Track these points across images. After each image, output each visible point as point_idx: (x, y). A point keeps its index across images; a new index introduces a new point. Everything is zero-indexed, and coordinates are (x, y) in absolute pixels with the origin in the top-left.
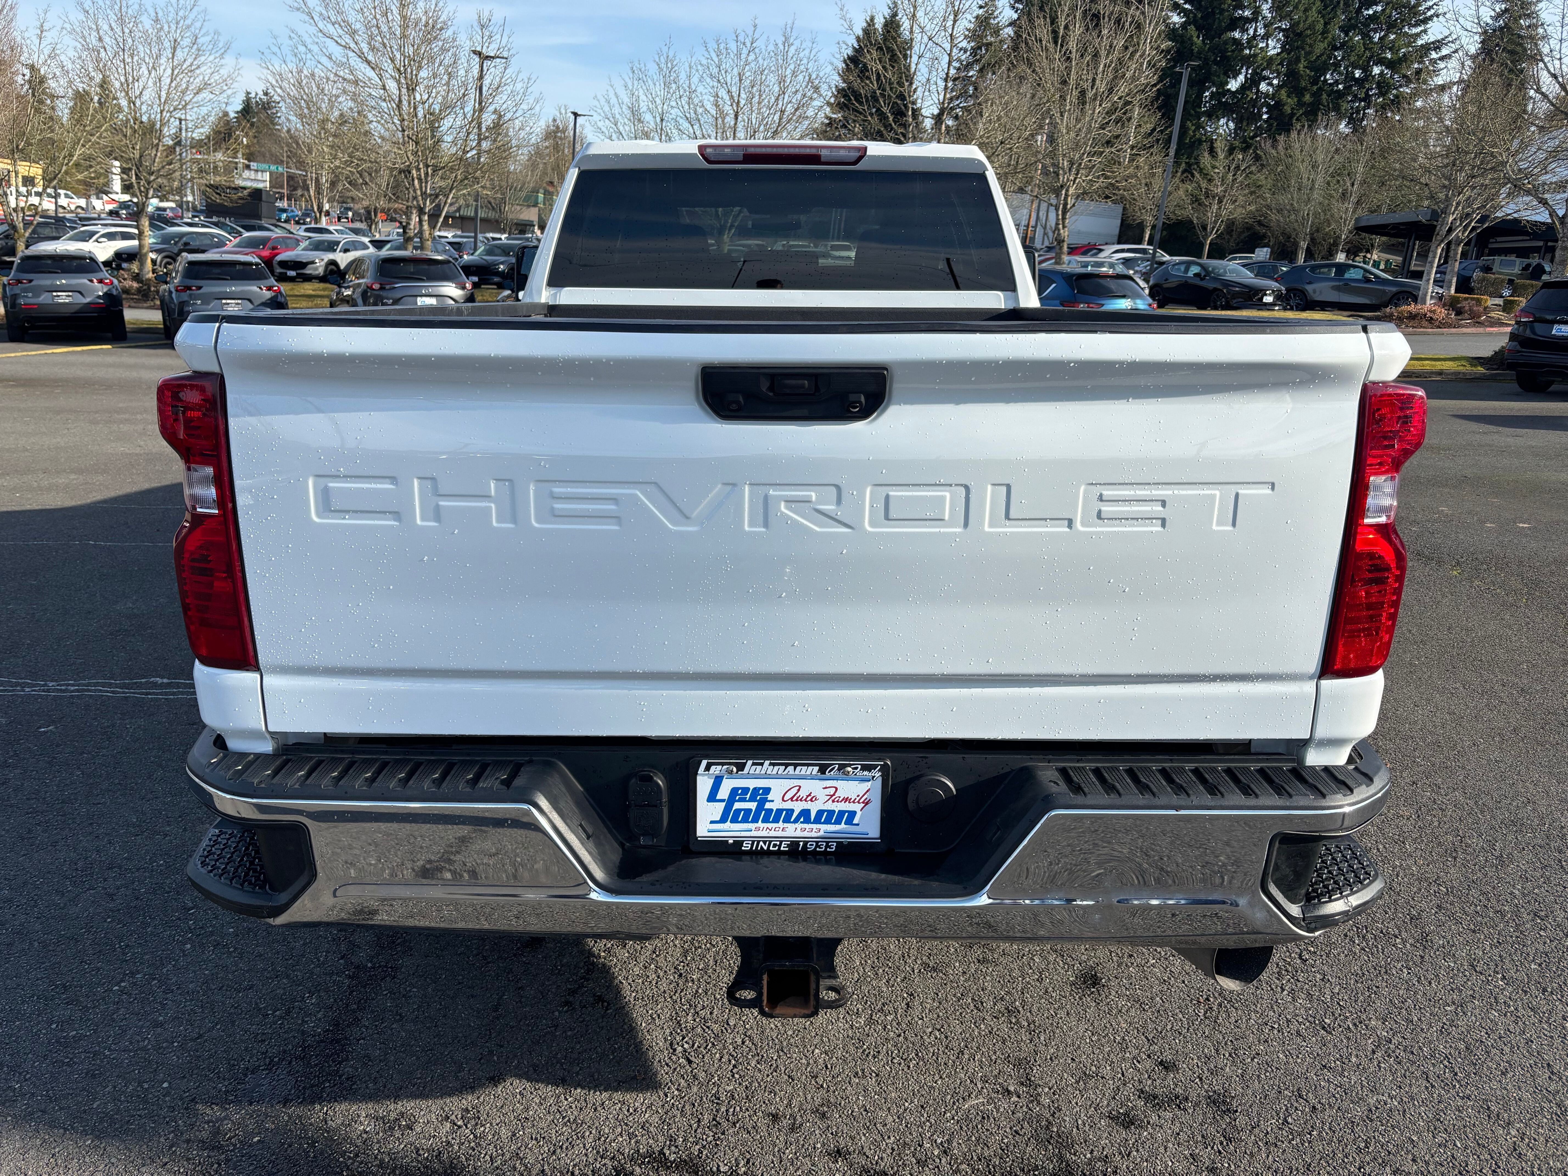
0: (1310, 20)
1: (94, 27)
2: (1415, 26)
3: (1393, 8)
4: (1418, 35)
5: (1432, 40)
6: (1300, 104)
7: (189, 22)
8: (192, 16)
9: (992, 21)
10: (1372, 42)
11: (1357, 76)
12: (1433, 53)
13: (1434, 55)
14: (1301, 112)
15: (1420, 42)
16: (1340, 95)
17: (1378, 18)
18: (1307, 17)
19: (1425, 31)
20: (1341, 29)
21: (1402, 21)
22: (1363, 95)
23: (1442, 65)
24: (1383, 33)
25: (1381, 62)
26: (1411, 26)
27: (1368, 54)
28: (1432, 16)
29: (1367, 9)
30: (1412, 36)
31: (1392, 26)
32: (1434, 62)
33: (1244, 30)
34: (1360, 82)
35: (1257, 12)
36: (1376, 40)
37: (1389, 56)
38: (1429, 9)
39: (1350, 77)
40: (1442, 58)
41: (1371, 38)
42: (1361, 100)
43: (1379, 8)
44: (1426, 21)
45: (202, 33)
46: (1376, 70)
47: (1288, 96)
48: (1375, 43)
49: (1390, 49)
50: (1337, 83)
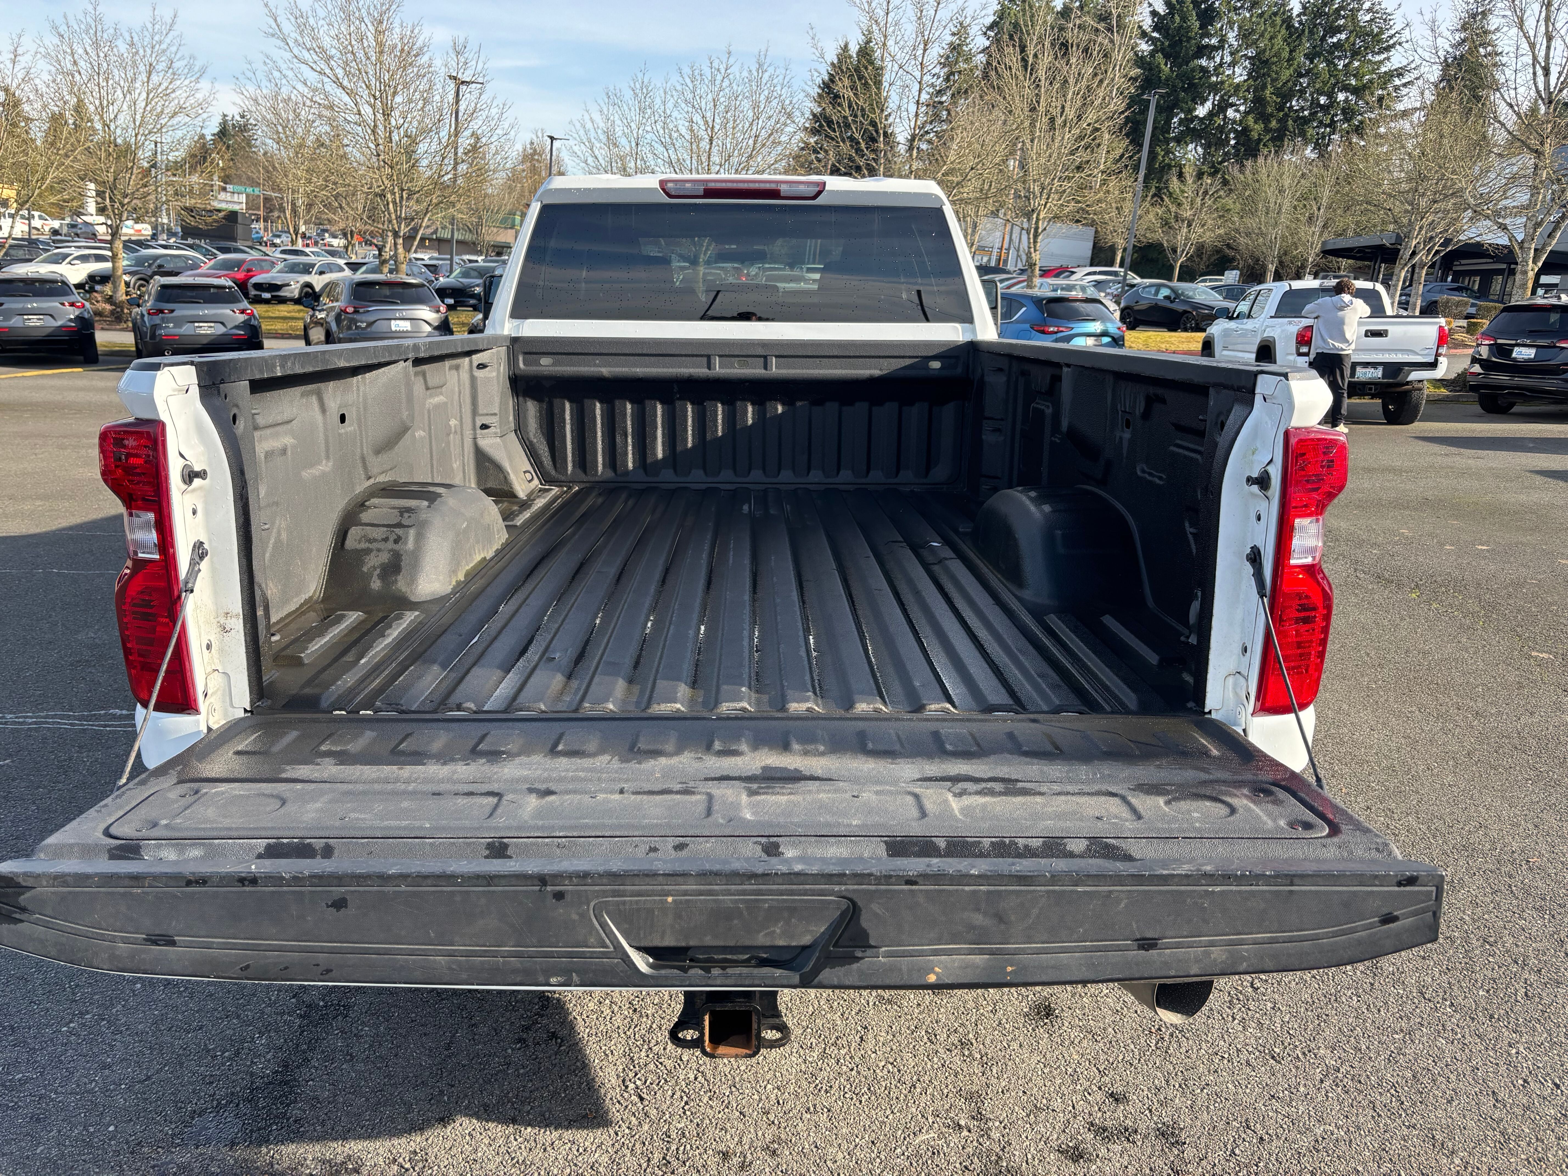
0: (1276, 47)
1: (69, 51)
2: (1378, 53)
3: (1356, 36)
4: (1381, 62)
5: (1394, 68)
6: (1267, 130)
7: (164, 46)
8: (168, 40)
9: (965, 48)
10: (1336, 69)
11: (1322, 102)
12: (1396, 79)
13: (1397, 82)
14: (1268, 137)
15: (1383, 69)
16: (1306, 121)
17: (1343, 45)
18: (1273, 45)
19: (1388, 59)
20: (1307, 56)
21: (1366, 48)
22: (1328, 121)
23: (1404, 91)
24: (1347, 61)
25: (1346, 88)
26: (1374, 53)
27: (1333, 81)
28: (1394, 44)
29: (1331, 37)
30: (1375, 63)
31: (1355, 54)
32: (1397, 88)
33: (1211, 58)
34: (1325, 108)
35: (1223, 40)
36: (1340, 67)
37: (1353, 82)
38: (1391, 37)
39: (1315, 103)
40: (1405, 85)
41: (1335, 65)
42: (1326, 126)
43: (1343, 36)
44: (1388, 49)
45: (177, 57)
46: (1341, 97)
47: (1256, 122)
48: (1339, 71)
49: (1355, 76)
50: (1302, 109)
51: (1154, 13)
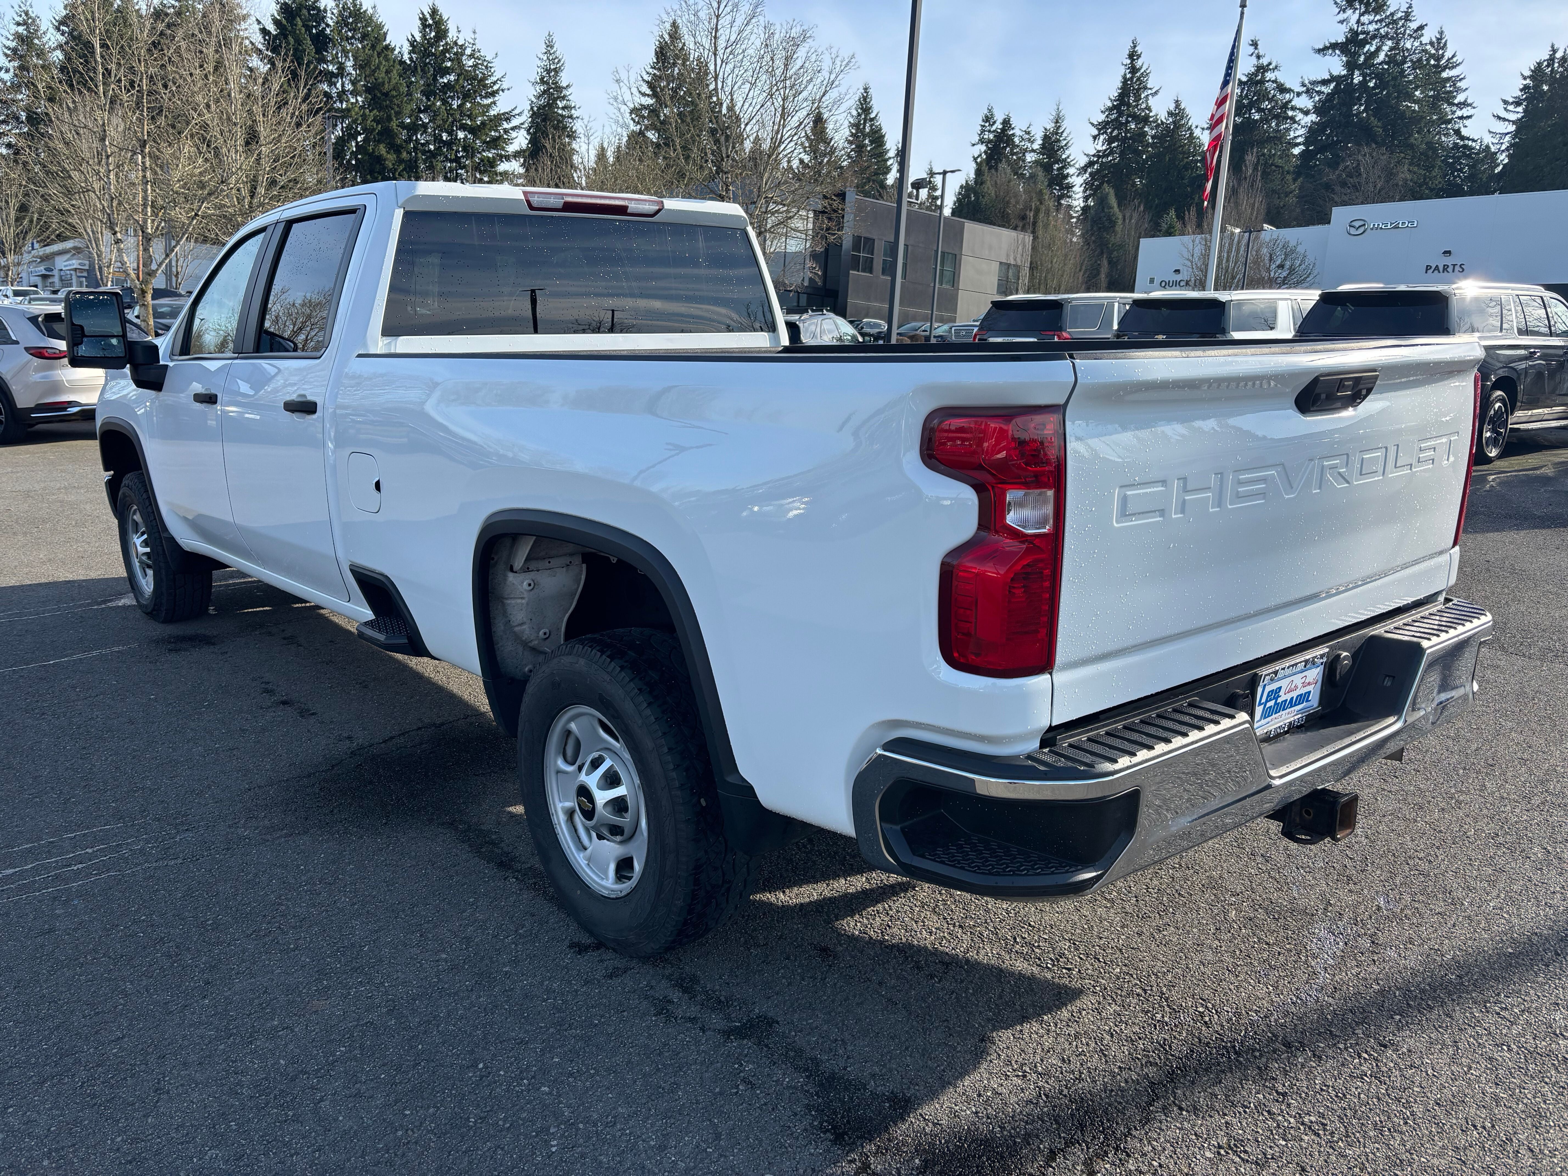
0: (394, 82)
2: (486, 97)
3: (464, 79)
4: (489, 106)
5: (502, 112)
6: (401, 161)
10: (451, 108)
11: (444, 138)
12: (504, 123)
13: (506, 125)
14: (401, 168)
15: (492, 113)
16: (433, 155)
17: (453, 87)
18: (390, 79)
19: (494, 103)
20: (423, 93)
21: (475, 92)
22: (453, 157)
23: (514, 134)
24: (459, 102)
25: (463, 127)
26: (482, 97)
27: (450, 119)
28: (498, 90)
29: (442, 77)
30: (484, 106)
31: (466, 96)
32: (506, 131)
33: (332, 84)
34: (449, 144)
35: (341, 67)
36: (455, 106)
37: (469, 122)
38: (495, 83)
39: (437, 139)
40: (513, 129)
41: (451, 105)
42: (451, 161)
43: (452, 78)
44: (494, 94)
46: (461, 135)
47: (388, 152)
48: (455, 110)
49: (469, 117)
50: (428, 143)
51: (264, 31)
